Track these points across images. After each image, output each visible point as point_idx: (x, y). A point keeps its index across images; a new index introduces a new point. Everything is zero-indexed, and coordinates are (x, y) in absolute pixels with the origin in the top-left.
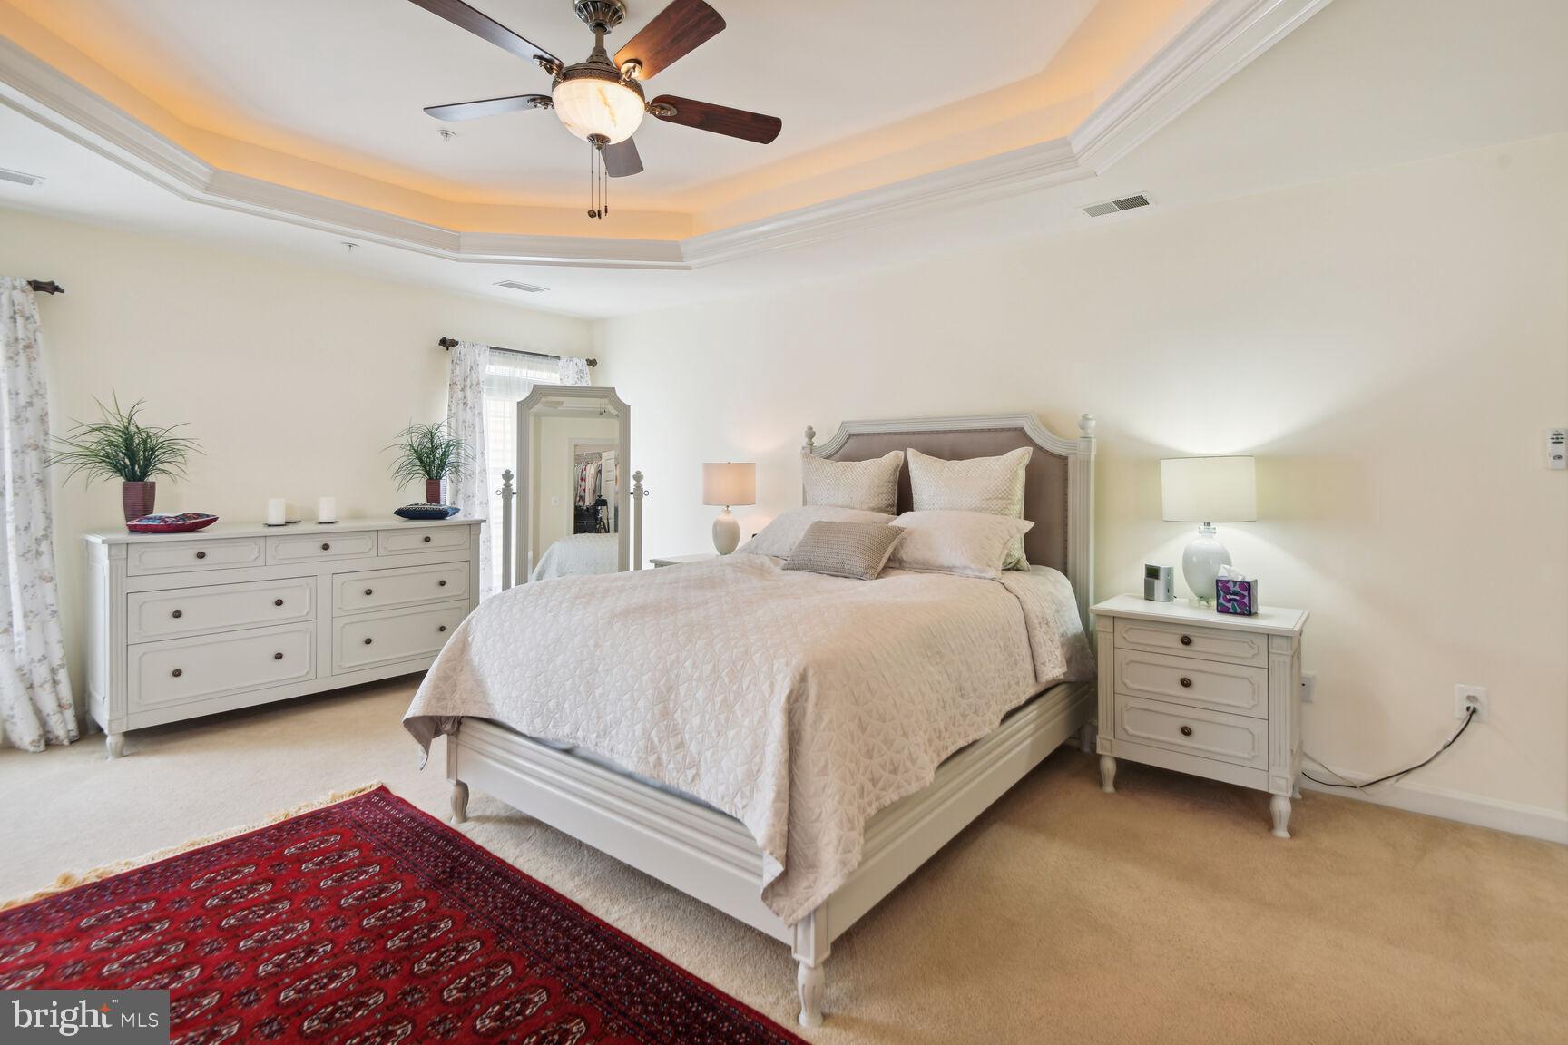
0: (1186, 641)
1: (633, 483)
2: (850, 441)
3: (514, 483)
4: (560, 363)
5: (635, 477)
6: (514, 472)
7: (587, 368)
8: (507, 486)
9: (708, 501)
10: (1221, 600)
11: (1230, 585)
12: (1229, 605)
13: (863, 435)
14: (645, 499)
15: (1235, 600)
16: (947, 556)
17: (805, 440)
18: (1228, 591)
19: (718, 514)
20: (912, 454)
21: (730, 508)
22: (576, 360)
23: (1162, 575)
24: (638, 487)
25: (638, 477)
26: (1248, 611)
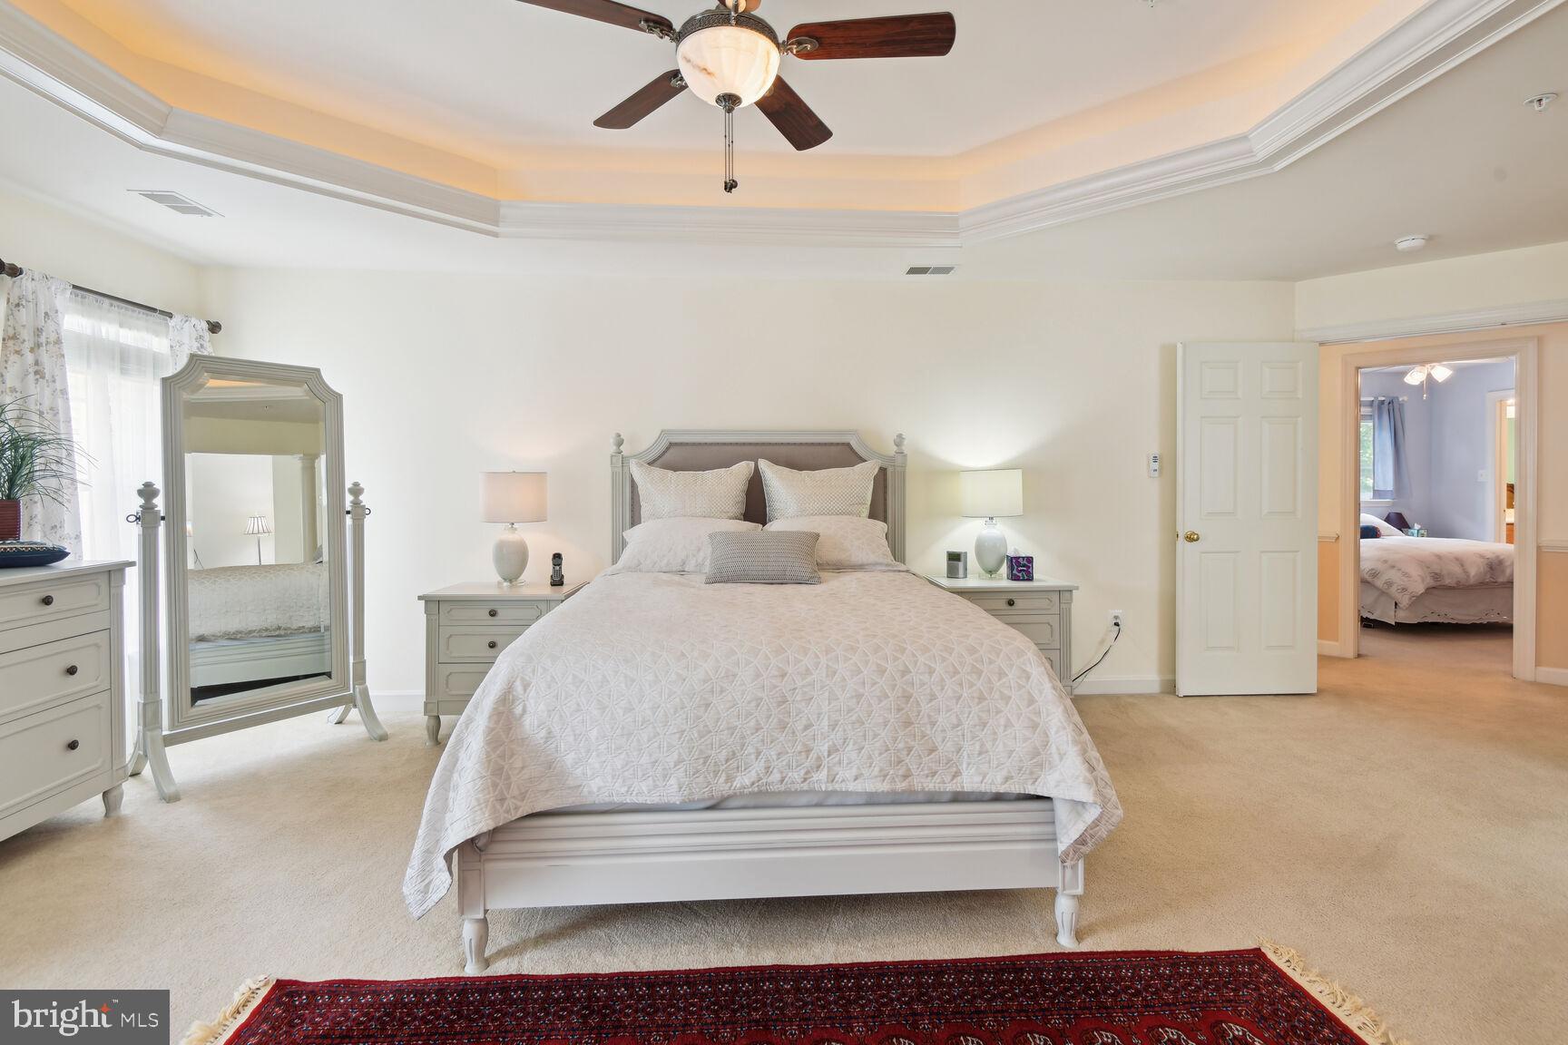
0: (1011, 603)
1: (349, 498)
2: (671, 451)
3: (159, 503)
4: (172, 323)
5: (351, 491)
6: (159, 484)
7: (207, 335)
8: (148, 508)
9: (492, 519)
10: (1015, 572)
11: (1021, 560)
12: (1020, 575)
13: (687, 444)
14: (368, 521)
15: (1024, 570)
16: (859, 556)
17: (613, 449)
18: (1019, 564)
19: (501, 533)
20: (764, 465)
21: (516, 526)
22: (194, 321)
23: (962, 558)
24: (356, 503)
25: (357, 490)
26: (1030, 578)
